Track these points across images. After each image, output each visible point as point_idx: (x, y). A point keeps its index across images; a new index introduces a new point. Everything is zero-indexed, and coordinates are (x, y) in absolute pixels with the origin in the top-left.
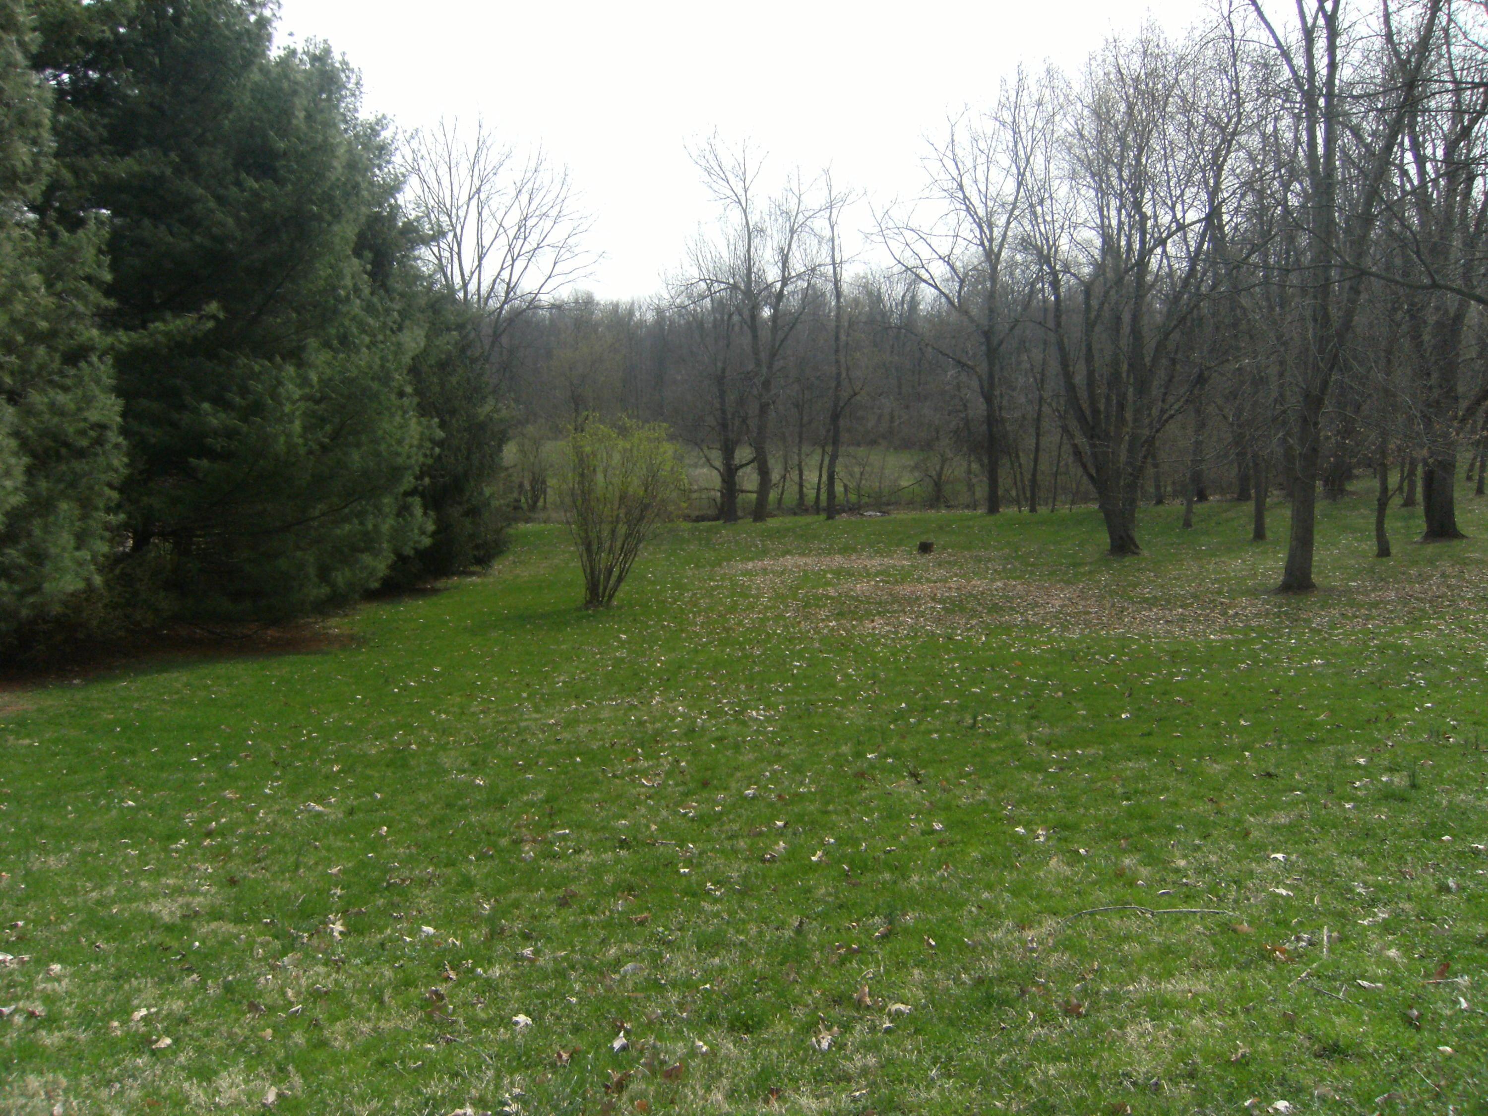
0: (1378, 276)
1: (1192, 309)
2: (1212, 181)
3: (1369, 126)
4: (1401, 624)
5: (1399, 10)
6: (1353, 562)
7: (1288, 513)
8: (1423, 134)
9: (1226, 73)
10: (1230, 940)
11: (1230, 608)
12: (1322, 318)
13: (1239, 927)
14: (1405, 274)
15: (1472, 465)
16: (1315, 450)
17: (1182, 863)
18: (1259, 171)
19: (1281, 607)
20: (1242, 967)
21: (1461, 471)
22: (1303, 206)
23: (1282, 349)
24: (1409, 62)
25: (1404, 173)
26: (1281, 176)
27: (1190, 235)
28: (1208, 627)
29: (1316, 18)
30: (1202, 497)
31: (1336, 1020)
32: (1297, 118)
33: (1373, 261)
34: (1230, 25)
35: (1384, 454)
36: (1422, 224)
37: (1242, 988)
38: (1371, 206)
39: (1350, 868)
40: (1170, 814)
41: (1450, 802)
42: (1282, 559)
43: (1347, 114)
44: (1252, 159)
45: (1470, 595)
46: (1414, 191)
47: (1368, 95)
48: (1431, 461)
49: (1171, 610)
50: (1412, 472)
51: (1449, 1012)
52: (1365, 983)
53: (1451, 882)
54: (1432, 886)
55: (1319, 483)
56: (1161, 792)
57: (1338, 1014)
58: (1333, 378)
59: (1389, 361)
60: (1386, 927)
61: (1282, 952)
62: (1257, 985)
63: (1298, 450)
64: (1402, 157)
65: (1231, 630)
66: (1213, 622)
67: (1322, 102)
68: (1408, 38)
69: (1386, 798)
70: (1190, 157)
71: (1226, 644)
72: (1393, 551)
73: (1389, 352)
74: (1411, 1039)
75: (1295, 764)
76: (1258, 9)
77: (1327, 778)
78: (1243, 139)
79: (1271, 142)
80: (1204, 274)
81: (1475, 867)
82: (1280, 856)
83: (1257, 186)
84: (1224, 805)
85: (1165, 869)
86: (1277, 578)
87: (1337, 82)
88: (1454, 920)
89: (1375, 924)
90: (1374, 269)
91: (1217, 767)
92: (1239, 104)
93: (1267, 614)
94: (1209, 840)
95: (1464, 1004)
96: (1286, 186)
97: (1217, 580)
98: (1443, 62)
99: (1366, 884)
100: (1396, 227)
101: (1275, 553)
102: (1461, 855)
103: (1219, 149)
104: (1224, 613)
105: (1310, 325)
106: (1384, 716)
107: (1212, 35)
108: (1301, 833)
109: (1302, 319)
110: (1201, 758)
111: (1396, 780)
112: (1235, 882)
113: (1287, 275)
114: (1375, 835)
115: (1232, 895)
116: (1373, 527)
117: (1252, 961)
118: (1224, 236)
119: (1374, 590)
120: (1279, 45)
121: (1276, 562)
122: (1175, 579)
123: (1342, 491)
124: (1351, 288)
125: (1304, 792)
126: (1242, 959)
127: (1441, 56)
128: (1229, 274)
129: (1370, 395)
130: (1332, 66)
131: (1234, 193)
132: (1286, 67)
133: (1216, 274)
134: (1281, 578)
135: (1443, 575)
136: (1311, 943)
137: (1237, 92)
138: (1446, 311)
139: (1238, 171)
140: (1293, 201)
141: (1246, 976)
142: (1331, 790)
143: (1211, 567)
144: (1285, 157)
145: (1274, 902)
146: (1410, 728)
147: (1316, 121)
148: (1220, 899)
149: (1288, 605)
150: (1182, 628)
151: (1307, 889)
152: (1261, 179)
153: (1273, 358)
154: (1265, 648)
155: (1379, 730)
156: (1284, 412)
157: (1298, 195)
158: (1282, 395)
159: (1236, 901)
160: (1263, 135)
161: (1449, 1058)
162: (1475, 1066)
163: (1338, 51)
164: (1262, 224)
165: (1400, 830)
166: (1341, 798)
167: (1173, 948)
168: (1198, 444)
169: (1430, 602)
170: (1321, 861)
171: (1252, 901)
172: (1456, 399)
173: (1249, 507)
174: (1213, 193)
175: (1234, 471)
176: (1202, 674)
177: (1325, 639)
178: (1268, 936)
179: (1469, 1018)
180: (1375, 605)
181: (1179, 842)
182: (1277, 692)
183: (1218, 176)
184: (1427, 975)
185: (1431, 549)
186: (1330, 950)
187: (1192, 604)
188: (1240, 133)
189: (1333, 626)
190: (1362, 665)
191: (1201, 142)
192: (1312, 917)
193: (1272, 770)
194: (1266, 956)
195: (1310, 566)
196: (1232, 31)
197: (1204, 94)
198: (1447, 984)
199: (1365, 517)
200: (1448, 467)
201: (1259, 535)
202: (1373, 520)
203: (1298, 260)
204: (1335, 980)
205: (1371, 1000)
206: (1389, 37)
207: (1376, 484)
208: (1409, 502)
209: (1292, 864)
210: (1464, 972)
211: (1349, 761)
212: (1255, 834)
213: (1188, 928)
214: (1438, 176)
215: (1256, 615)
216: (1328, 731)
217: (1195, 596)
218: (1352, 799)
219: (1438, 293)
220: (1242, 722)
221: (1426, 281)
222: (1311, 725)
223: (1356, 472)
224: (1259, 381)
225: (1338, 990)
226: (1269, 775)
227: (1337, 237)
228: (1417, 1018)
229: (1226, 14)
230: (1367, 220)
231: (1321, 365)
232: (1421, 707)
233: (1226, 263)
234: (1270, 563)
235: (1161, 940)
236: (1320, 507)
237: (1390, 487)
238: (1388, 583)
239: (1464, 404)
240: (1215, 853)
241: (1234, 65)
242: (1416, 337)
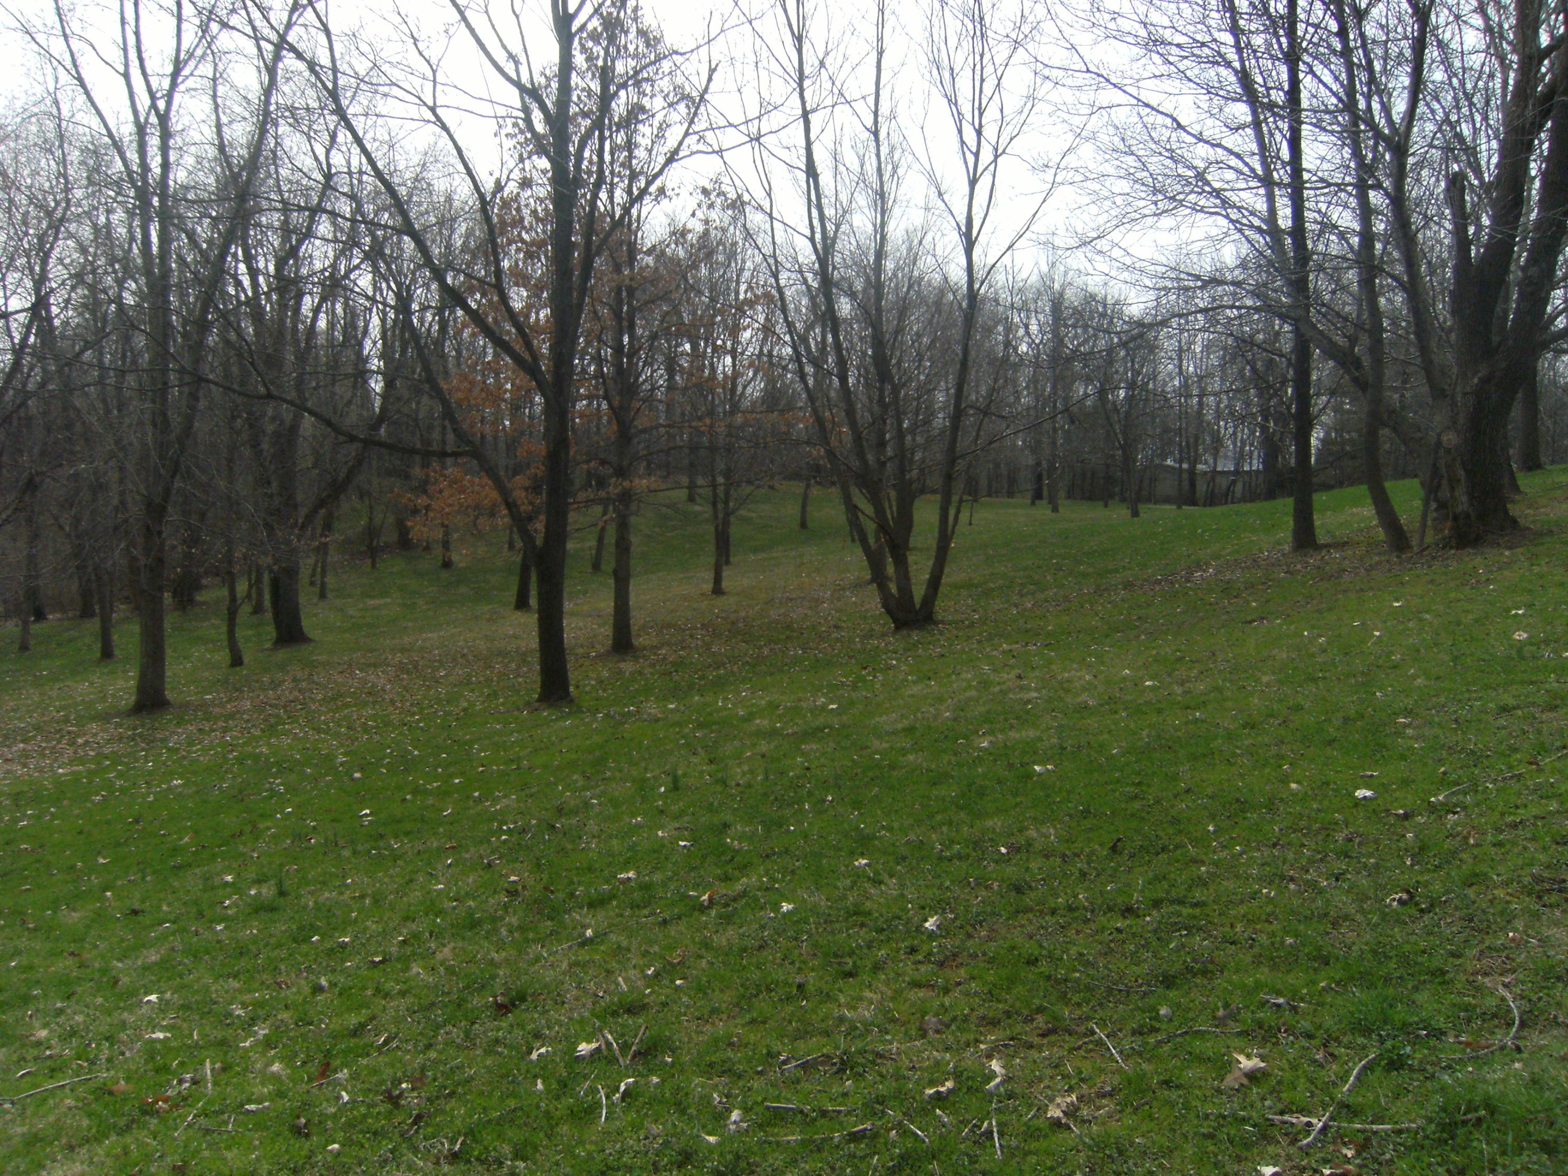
0: (216, 384)
1: (19, 407)
2: (37, 268)
3: (203, 231)
4: (257, 733)
5: (231, 122)
6: (206, 674)
7: (136, 628)
8: (255, 248)
9: (52, 153)
10: (107, 1105)
11: (78, 736)
12: (161, 422)
13: (115, 1088)
14: (242, 384)
15: (314, 570)
16: (160, 561)
17: (44, 1033)
18: (92, 263)
19: (135, 729)
20: (121, 1132)
21: (304, 575)
22: (138, 305)
23: (121, 455)
24: (240, 175)
25: (238, 284)
26: (115, 272)
27: (14, 325)
28: (56, 760)
29: (148, 114)
30: (40, 615)
31: (229, 1155)
32: (131, 214)
33: (211, 368)
34: (56, 103)
35: (230, 562)
36: (257, 333)
37: (126, 1154)
38: (208, 312)
39: (227, 992)
40: (24, 980)
41: (316, 903)
42: (133, 678)
43: (180, 217)
44: (83, 250)
45: (320, 697)
46: (248, 302)
47: (201, 201)
48: (276, 568)
49: (9, 747)
50: (259, 580)
51: (333, 1110)
52: (252, 1107)
53: (323, 982)
54: (307, 990)
55: (167, 595)
56: (12, 957)
57: (229, 1148)
58: (176, 485)
59: (231, 469)
60: (268, 1043)
61: (165, 1101)
62: (141, 1145)
63: (143, 561)
64: (236, 268)
65: (82, 761)
66: (61, 754)
67: (156, 201)
68: (239, 153)
69: (256, 912)
70: (12, 239)
71: (76, 777)
72: (246, 659)
73: (230, 460)
74: (301, 1147)
75: (162, 895)
76: (87, 93)
77: (196, 903)
78: (73, 227)
79: (104, 234)
80: (31, 369)
81: (343, 961)
82: (153, 998)
83: (89, 278)
84: (87, 955)
85: (23, 1046)
86: (129, 699)
87: (171, 183)
88: (330, 1018)
89: (257, 1043)
90: (211, 377)
91: (75, 915)
92: (67, 190)
93: (121, 739)
94: (74, 999)
95: (346, 1097)
96: (120, 283)
97: (62, 708)
98: (271, 182)
99: (244, 1005)
100: (233, 336)
101: (125, 672)
102: (331, 952)
103: (45, 233)
104: (72, 743)
105: (149, 430)
106: (248, 829)
107: (36, 110)
108: (174, 967)
109: (141, 423)
110: (56, 909)
111: (264, 891)
112: (107, 1039)
113: (123, 376)
114: (249, 951)
115: (105, 1054)
116: (224, 637)
117: (133, 1121)
118: (52, 328)
119: (229, 701)
120: (110, 135)
121: (127, 681)
122: (13, 710)
123: (191, 601)
124: (190, 394)
125: (174, 922)
126: (122, 1122)
127: (269, 175)
128: (60, 371)
129: (214, 504)
130: (165, 166)
131: (63, 283)
132: (117, 158)
133: (44, 370)
134: (133, 698)
135: (295, 680)
136: (195, 1082)
137: (65, 176)
138: (282, 422)
139: (67, 261)
140: (129, 300)
141: (128, 1139)
142: (201, 915)
143: (54, 694)
144: (119, 253)
145: (151, 1050)
146: (274, 836)
147: (151, 219)
148: (92, 1063)
149: (143, 726)
150: (25, 765)
151: (185, 1025)
152: (94, 272)
153: (111, 463)
154: (120, 775)
155: (244, 844)
156: (126, 521)
157: (133, 293)
158: (123, 502)
159: (109, 1060)
160: (95, 226)
161: (339, 1154)
162: (362, 1154)
163: (171, 153)
164: (95, 321)
165: (273, 941)
166: (212, 922)
167: (41, 1135)
168: (31, 558)
169: (285, 707)
170: (197, 992)
171: (128, 1054)
172: (295, 507)
173: (94, 625)
174: (40, 281)
175: (75, 587)
176: (52, 814)
177: (184, 758)
178: (148, 1088)
179: (352, 1109)
180: (232, 716)
181: (37, 1010)
182: (137, 821)
183: (44, 262)
184: (310, 1080)
185: (282, 654)
186: (216, 1084)
187: (35, 737)
188: (68, 221)
189: (191, 743)
190: (223, 779)
191: (25, 223)
192: (193, 1054)
193: (137, 906)
194: (148, 1111)
195: (163, 682)
196: (59, 109)
197: (26, 172)
198: (328, 1084)
199: (215, 628)
200: (292, 572)
201: (107, 653)
202: (224, 629)
203: (134, 362)
204: (223, 1113)
205: (260, 1122)
206: (221, 148)
207: (225, 592)
208: (258, 610)
209: (168, 1002)
210: (344, 1065)
211: (217, 882)
212: (125, 980)
213: (56, 1106)
214: (271, 290)
215: (108, 741)
216: (194, 853)
217: (38, 728)
218: (223, 919)
219: (273, 404)
220: (102, 861)
221: (262, 390)
222: (176, 850)
223: (204, 582)
224: (99, 487)
225: (226, 1123)
226: (135, 912)
227: (175, 341)
228: (306, 1126)
229: (52, 90)
230: (203, 326)
231: (162, 471)
232: (282, 812)
233: (56, 358)
234: (120, 683)
235: (25, 1129)
236: (170, 621)
237: (239, 595)
238: (242, 692)
239: (303, 511)
240: (82, 1012)
241: (61, 146)
242: (255, 444)
